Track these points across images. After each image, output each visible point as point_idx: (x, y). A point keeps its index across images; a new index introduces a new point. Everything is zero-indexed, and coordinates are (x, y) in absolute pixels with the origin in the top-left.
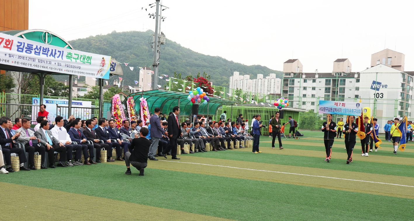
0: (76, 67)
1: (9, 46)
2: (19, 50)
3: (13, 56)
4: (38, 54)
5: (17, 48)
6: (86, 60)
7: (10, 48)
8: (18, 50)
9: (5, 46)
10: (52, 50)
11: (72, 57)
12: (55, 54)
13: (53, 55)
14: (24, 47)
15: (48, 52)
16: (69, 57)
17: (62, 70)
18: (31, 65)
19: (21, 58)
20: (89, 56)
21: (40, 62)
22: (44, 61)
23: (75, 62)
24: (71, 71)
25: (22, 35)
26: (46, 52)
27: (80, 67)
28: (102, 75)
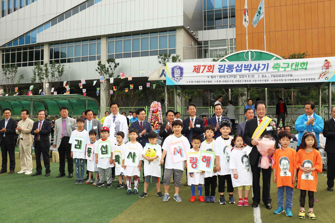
0: (286, 75)
1: (211, 70)
2: (221, 71)
3: (215, 77)
4: (240, 71)
5: (218, 70)
6: (299, 67)
7: (213, 72)
8: (219, 72)
9: (208, 70)
10: (255, 65)
11: (280, 67)
13: (257, 68)
14: (224, 68)
15: (250, 68)
16: (276, 68)
17: (268, 80)
18: (233, 81)
19: (223, 77)
20: (303, 62)
21: (242, 77)
22: (246, 76)
23: (285, 70)
24: (280, 80)
25: (224, 59)
26: (247, 68)
27: (291, 75)
28: (327, 79)
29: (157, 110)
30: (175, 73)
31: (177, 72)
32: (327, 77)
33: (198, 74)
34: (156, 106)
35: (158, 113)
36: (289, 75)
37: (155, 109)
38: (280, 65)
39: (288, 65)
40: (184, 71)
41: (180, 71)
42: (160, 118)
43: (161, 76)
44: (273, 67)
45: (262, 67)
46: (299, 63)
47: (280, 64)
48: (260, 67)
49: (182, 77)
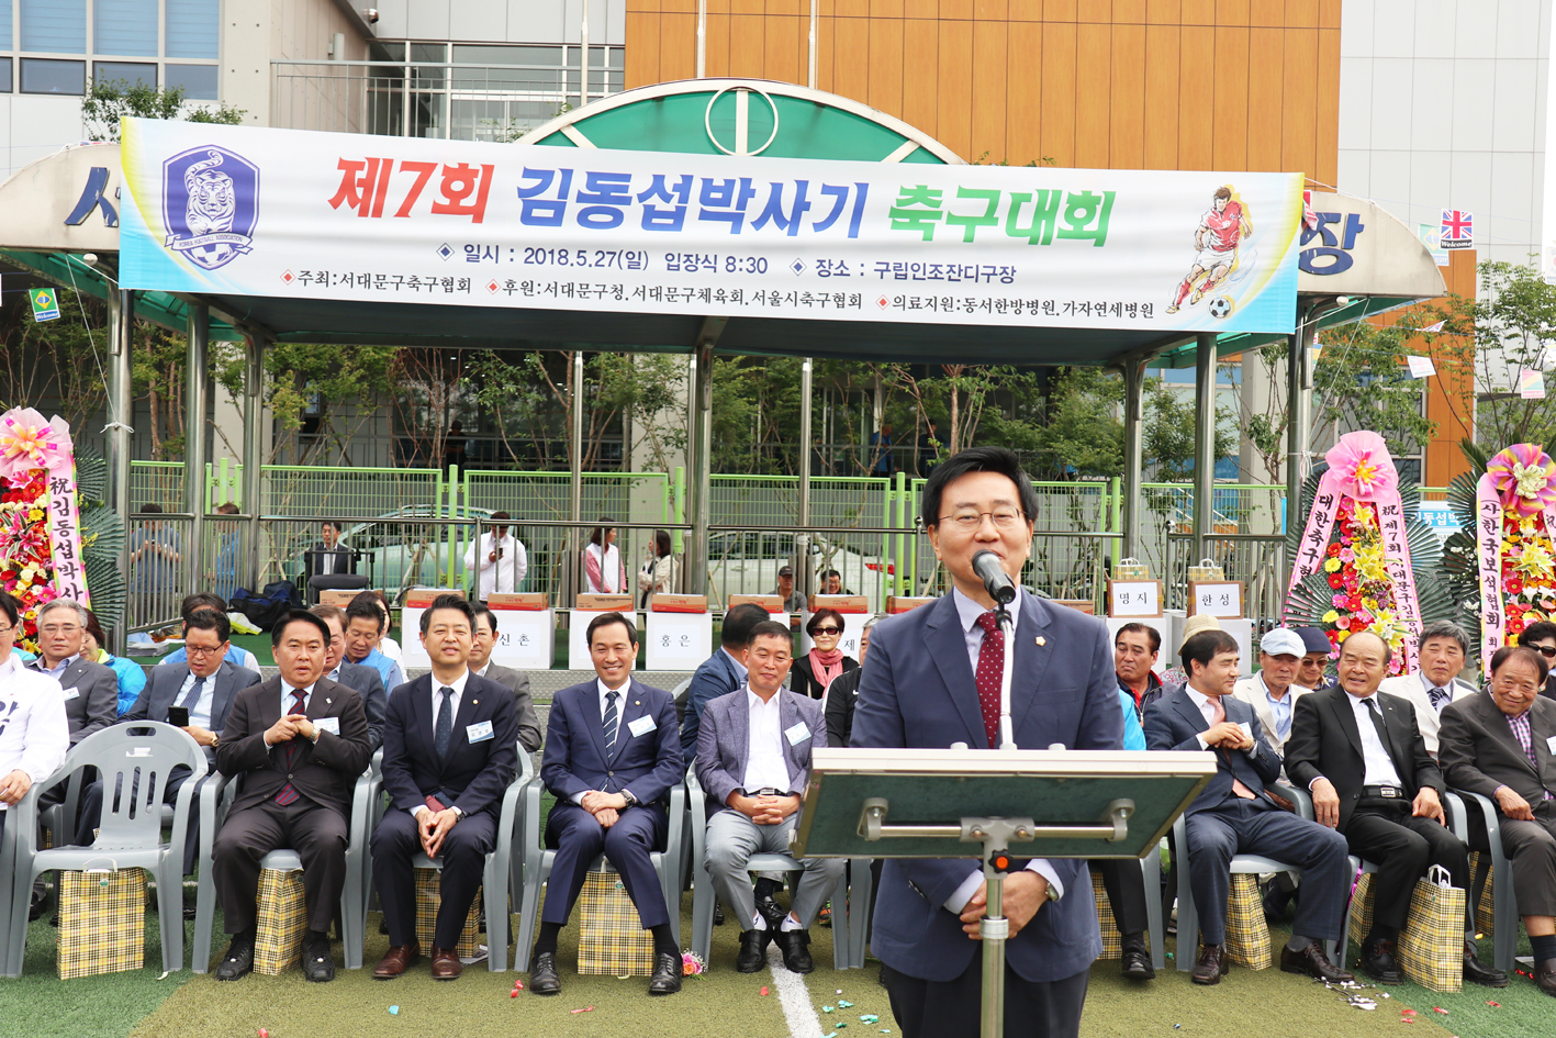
0: (971, 272)
1: (470, 201)
2: (536, 213)
3: (493, 252)
4: (671, 221)
5: (519, 205)
6: (1061, 223)
7: (478, 214)
8: (527, 218)
9: (446, 201)
10: (777, 188)
11: (938, 215)
12: (801, 206)
13: (788, 214)
14: (563, 193)
15: (742, 205)
16: (915, 216)
17: (856, 301)
18: (618, 291)
19: (549, 256)
20: (1087, 194)
21: (683, 266)
22: (711, 259)
23: (968, 240)
24: (932, 303)
25: (565, 132)
26: (724, 203)
27: (1009, 271)
28: (1220, 311)
29: (40, 480)
30: (193, 204)
31: (213, 194)
32: (1221, 304)
33: (369, 225)
34: (27, 446)
35: (42, 501)
36: (991, 271)
37: (20, 466)
38: (938, 204)
39: (992, 208)
40: (265, 194)
41: (231, 190)
42: (56, 539)
43: (73, 220)
44: (894, 213)
45: (821, 205)
46: (1057, 194)
47: (939, 193)
48: (807, 206)
49: (245, 240)
